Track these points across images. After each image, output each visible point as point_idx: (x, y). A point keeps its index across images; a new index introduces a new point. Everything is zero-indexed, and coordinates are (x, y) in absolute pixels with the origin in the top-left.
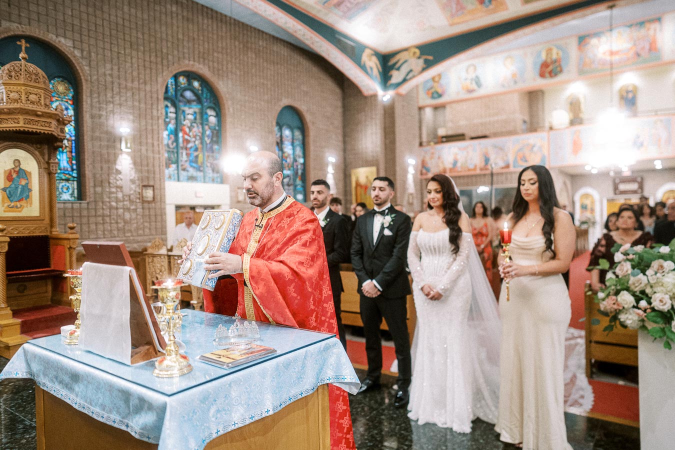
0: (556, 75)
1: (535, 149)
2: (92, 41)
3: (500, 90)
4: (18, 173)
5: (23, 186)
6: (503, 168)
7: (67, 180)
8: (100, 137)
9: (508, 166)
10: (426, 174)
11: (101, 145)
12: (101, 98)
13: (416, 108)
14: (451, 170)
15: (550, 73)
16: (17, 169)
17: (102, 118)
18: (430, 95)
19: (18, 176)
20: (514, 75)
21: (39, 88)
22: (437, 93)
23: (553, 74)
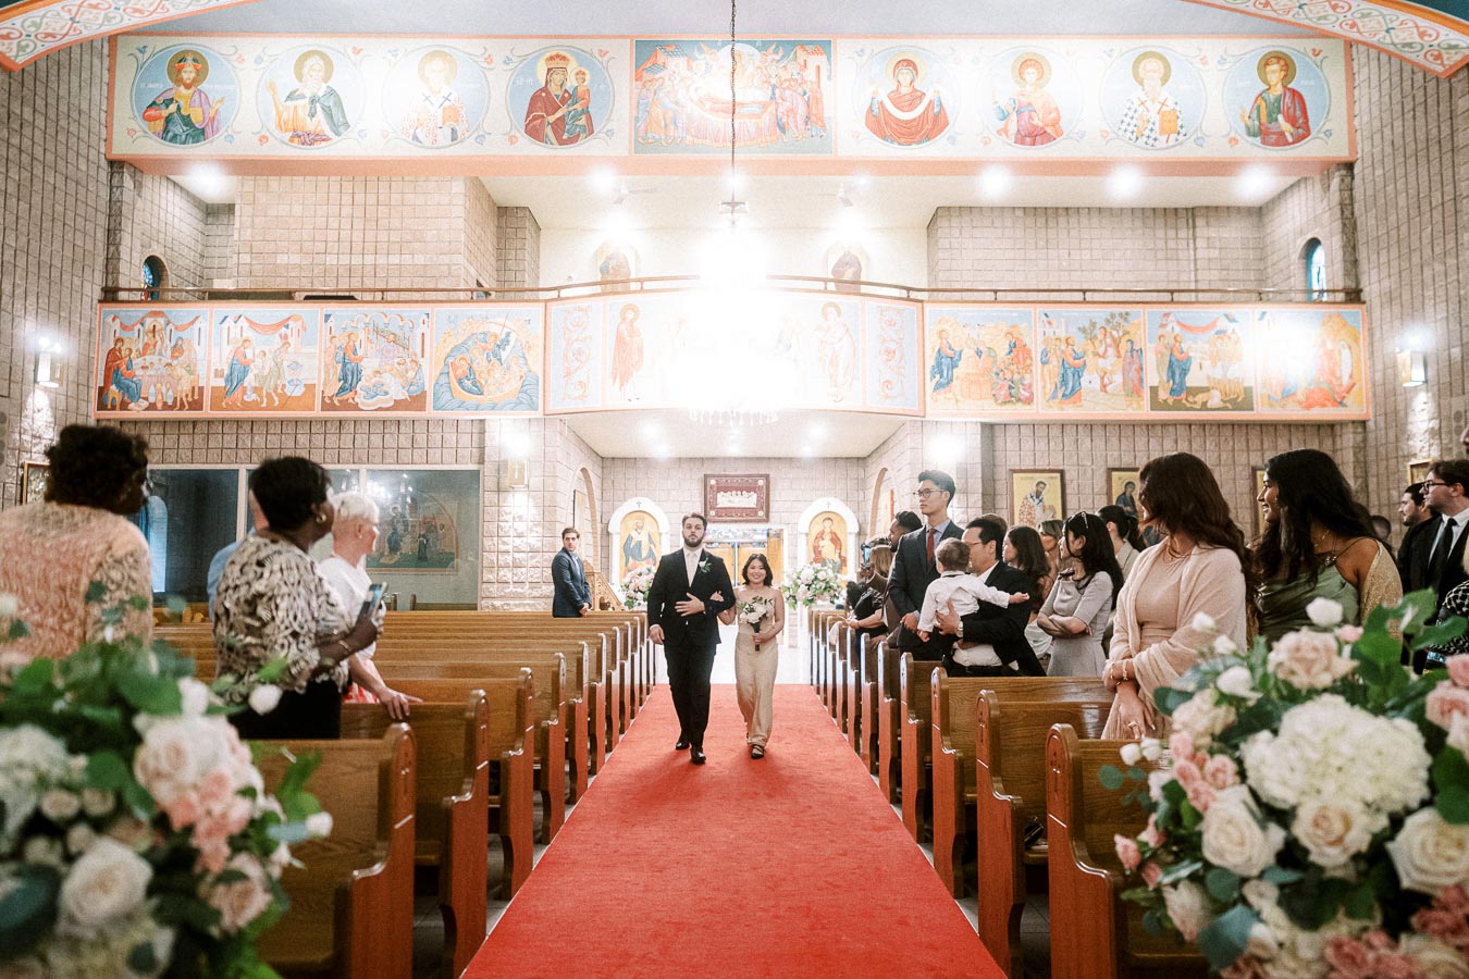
0: (573, 140)
1: (504, 355)
3: (402, 150)
6: (398, 405)
9: (417, 401)
10: (124, 406)
13: (104, 163)
14: (219, 397)
15: (558, 127)
18: (160, 124)
20: (452, 113)
22: (187, 121)
23: (565, 137)
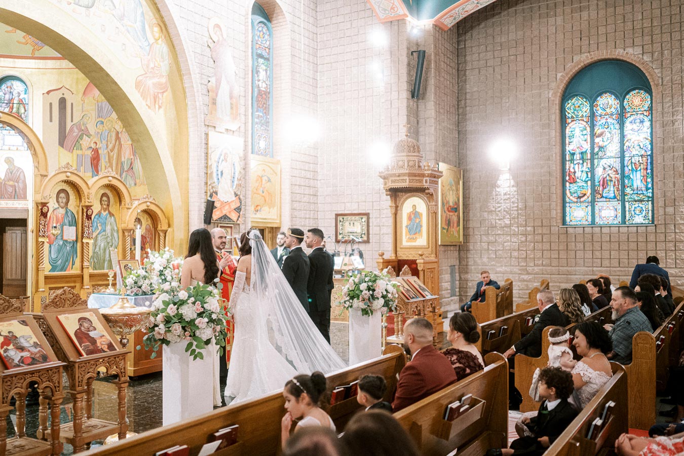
2: (666, 37)
5: (417, 224)
7: (641, 201)
8: (673, 147)
11: (674, 156)
12: (675, 101)
16: (414, 212)
17: (676, 123)
19: (415, 217)
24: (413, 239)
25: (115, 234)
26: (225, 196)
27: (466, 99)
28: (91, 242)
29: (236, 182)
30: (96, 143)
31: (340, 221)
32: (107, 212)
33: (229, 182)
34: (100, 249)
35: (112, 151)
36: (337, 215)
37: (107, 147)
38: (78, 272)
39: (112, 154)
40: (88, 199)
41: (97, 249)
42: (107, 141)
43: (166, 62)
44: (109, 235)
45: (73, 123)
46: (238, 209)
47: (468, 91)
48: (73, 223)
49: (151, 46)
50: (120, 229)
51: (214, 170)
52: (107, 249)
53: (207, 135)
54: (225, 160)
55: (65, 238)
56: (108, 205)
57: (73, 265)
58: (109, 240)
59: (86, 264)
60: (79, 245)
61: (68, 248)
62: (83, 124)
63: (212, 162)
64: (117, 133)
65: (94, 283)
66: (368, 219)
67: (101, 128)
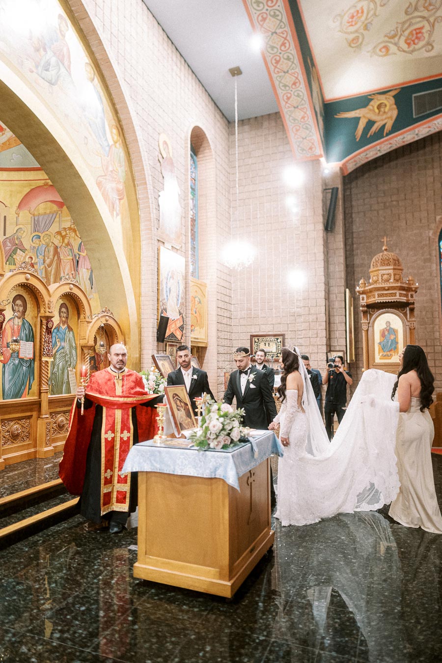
4: (388, 331)
5: (392, 340)
16: (388, 328)
19: (389, 333)
21: (389, 269)
24: (388, 356)
25: (74, 352)
26: (172, 314)
27: (352, 238)
28: (50, 360)
29: (180, 301)
30: (31, 258)
31: (255, 342)
32: (66, 326)
33: (175, 300)
34: (58, 370)
35: (49, 266)
36: (252, 336)
37: (44, 263)
38: (35, 398)
39: (50, 269)
40: (49, 309)
41: (55, 370)
42: (44, 256)
43: (123, 168)
44: (68, 352)
45: (5, 237)
46: (182, 328)
47: (354, 231)
48: (31, 338)
49: (110, 147)
50: (78, 345)
51: (165, 287)
52: (66, 368)
53: (158, 250)
54: (172, 277)
55: (21, 356)
56: (67, 318)
57: (30, 389)
58: (67, 358)
59: (44, 387)
60: (37, 364)
61: (24, 368)
62: (17, 238)
63: (163, 277)
64: (56, 248)
65: (52, 410)
66: (284, 340)
67: (38, 242)
